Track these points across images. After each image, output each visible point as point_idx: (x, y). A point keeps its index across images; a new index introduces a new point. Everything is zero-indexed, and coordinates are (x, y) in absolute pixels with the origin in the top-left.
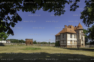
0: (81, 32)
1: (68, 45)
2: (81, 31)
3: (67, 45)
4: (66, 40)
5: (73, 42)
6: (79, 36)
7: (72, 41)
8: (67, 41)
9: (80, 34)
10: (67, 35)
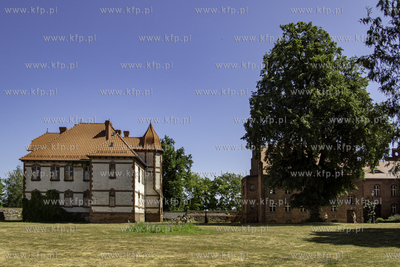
0: (160, 161)
1: (137, 210)
3: (133, 211)
4: (133, 192)
6: (154, 175)
9: (157, 170)
10: (134, 168)
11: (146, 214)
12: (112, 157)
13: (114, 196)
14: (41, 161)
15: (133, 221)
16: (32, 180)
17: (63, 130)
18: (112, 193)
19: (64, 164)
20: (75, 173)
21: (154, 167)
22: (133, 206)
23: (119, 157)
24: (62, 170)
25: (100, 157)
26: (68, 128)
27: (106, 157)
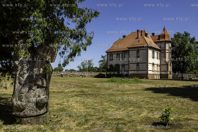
1: (149, 72)
3: (147, 73)
4: (147, 63)
6: (165, 54)
8: (147, 65)
9: (167, 51)
10: (147, 51)
11: (161, 75)
12: (138, 47)
13: (139, 66)
14: (113, 52)
15: (147, 78)
16: (110, 60)
17: (124, 37)
18: (138, 64)
19: (121, 52)
20: (126, 56)
21: (165, 50)
22: (147, 70)
23: (141, 47)
24: (121, 55)
25: (133, 48)
26: (126, 36)
27: (135, 48)
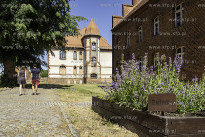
0: (90, 42)
2: (90, 40)
5: (70, 71)
7: (65, 67)
